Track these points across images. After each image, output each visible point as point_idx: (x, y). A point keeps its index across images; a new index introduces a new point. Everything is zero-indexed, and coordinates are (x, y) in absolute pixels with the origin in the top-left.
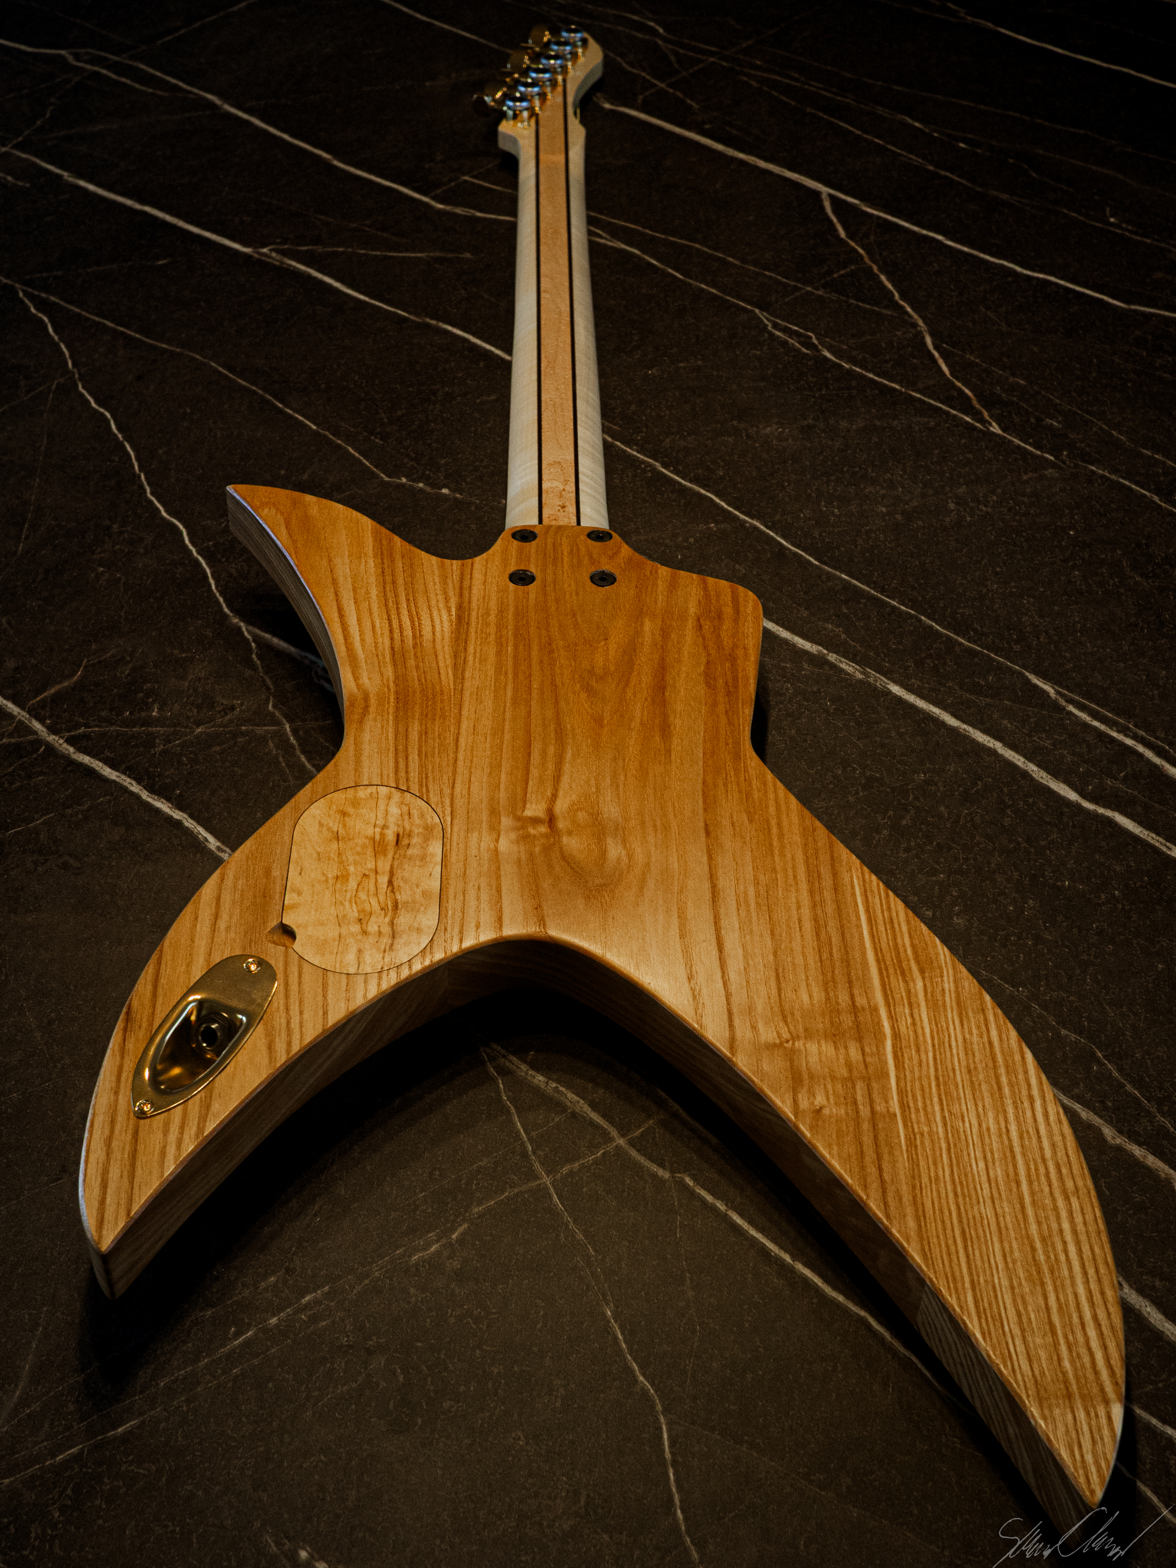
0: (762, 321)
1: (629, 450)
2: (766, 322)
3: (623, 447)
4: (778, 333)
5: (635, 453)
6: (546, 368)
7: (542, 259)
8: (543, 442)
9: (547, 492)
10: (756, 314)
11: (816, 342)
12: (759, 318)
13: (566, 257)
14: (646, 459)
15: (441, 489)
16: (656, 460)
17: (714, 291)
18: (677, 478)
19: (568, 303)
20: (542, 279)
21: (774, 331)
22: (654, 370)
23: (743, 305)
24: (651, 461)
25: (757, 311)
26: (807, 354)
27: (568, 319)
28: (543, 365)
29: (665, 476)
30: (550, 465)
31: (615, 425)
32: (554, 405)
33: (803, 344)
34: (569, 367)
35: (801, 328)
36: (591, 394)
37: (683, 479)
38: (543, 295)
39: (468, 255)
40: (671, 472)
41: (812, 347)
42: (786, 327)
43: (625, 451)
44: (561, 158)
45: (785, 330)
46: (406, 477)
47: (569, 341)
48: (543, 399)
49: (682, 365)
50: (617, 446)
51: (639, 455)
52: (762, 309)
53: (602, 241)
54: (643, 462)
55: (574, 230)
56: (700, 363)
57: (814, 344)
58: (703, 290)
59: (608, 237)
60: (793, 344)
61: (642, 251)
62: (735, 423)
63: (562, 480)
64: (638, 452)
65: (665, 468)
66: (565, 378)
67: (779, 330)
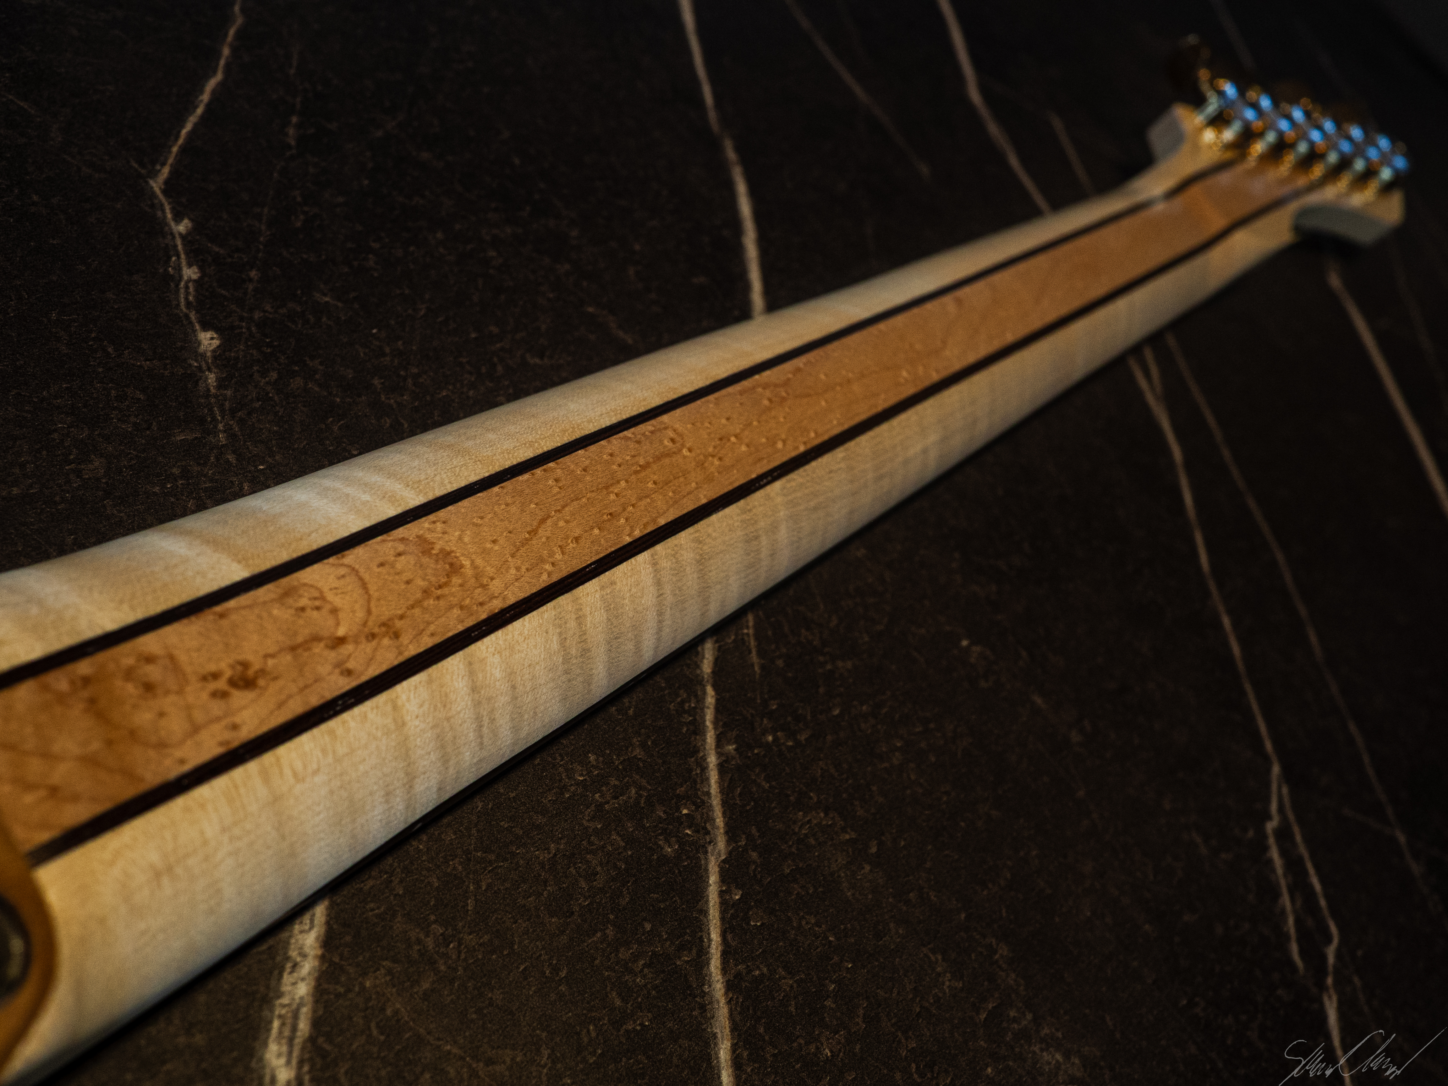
0: (1267, 800)
1: (710, 737)
2: (1274, 807)
3: (709, 716)
4: (1275, 854)
5: (712, 760)
6: (766, 386)
7: (1022, 267)
8: (509, 485)
9: (287, 593)
10: (1268, 771)
11: (1331, 959)
12: (1267, 785)
13: (1064, 310)
14: (716, 802)
15: (205, 328)
16: (731, 834)
17: (1236, 650)
18: (715, 936)
19: (972, 358)
20: (979, 286)
21: (1271, 840)
22: (977, 649)
23: (1263, 728)
24: (720, 821)
25: (1276, 769)
26: (1291, 963)
27: (935, 377)
28: (767, 375)
29: (699, 894)
30: (425, 546)
31: (761, 654)
32: (668, 455)
33: (1304, 936)
34: (814, 439)
35: (1327, 897)
36: (783, 534)
37: (726, 954)
38: (947, 300)
39: (925, 170)
40: (725, 905)
41: (1318, 966)
42: (1301, 860)
43: (698, 729)
44: (1218, 223)
45: (1294, 865)
46: (198, 227)
47: (882, 403)
48: (665, 418)
49: (1039, 700)
50: (701, 700)
51: (713, 776)
52: (1287, 774)
53: (1143, 383)
54: (701, 804)
55: (1121, 304)
56: (1075, 737)
57: (1324, 958)
58: (1219, 626)
59: (1159, 388)
60: (1283, 912)
61: (1188, 464)
62: (1003, 951)
63: (383, 611)
64: (722, 768)
65: (725, 877)
66: (772, 442)
67: (1284, 853)
